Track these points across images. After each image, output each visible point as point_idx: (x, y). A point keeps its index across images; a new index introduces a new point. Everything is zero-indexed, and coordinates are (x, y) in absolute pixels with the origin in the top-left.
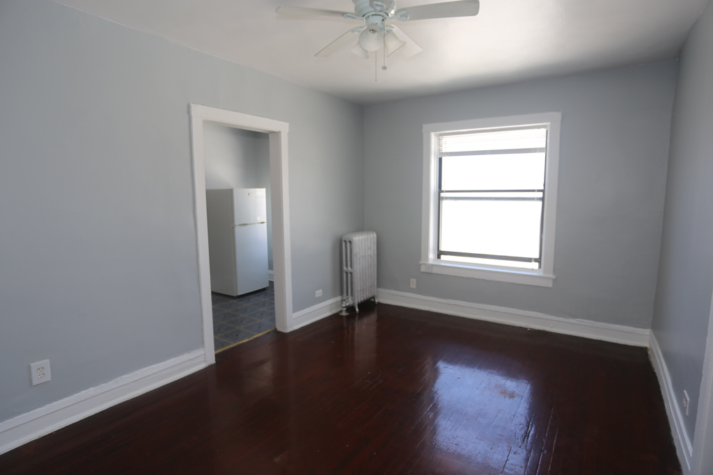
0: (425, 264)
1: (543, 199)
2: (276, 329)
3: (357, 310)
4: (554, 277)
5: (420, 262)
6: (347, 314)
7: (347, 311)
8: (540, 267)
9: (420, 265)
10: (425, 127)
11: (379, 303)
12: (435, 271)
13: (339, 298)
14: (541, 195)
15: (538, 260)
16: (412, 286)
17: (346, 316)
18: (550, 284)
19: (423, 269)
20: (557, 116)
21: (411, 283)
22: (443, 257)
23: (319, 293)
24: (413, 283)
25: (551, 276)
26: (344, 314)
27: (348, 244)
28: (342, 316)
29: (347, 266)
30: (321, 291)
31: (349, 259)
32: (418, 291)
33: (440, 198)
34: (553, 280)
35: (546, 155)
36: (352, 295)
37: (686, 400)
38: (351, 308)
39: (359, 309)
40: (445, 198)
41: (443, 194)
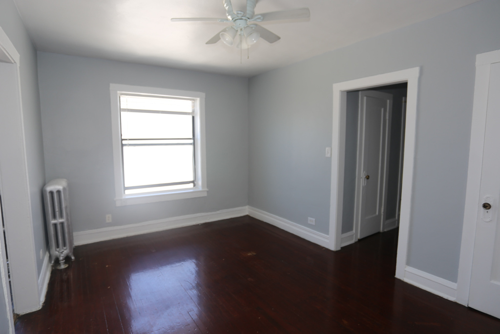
0: (120, 200)
1: (194, 144)
2: (18, 315)
3: (73, 258)
4: (208, 190)
6: (67, 266)
7: (65, 263)
8: (194, 186)
9: (115, 201)
10: (112, 86)
14: (191, 141)
15: (193, 182)
16: (108, 221)
17: (66, 269)
18: (205, 195)
19: (118, 204)
20: (203, 95)
21: (107, 218)
22: (127, 192)
23: (41, 254)
24: (109, 217)
25: (206, 189)
26: (63, 266)
28: (61, 270)
29: (55, 217)
31: (57, 209)
33: (123, 145)
34: (207, 192)
35: (193, 118)
36: (64, 245)
37: (311, 220)
38: (67, 259)
39: (74, 256)
40: (126, 145)
41: (124, 142)
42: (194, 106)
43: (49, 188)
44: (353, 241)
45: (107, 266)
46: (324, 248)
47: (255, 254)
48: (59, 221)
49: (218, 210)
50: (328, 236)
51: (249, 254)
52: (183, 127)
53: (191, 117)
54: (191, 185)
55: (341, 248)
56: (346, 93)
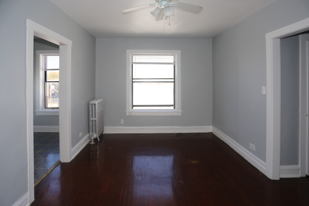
0: (129, 112)
1: (174, 82)
2: (61, 162)
3: (99, 140)
4: (182, 111)
5: (126, 111)
6: (94, 143)
7: (94, 141)
8: (174, 108)
9: (126, 113)
10: (128, 51)
11: (105, 134)
12: (133, 114)
13: (88, 135)
14: (173, 80)
15: (174, 105)
16: (122, 123)
17: (94, 144)
18: (180, 114)
19: (127, 114)
20: (180, 52)
21: (121, 121)
22: (134, 108)
23: (81, 134)
24: (122, 121)
25: (181, 111)
26: (93, 143)
27: (93, 106)
28: (92, 145)
29: (92, 117)
30: (81, 133)
31: (93, 113)
32: (125, 125)
33: (133, 82)
34: (182, 113)
35: (174, 66)
36: (96, 132)
37: (253, 146)
38: (96, 140)
39: (100, 139)
40: (134, 82)
41: (134, 80)
42: (174, 59)
43: (91, 102)
44: (298, 176)
45: (110, 148)
46: (262, 173)
47: (198, 163)
48: (94, 119)
49: (189, 126)
50: (265, 164)
51: (193, 162)
52: (168, 72)
53: (173, 65)
54: (172, 108)
55: (281, 178)
56: (279, 40)
